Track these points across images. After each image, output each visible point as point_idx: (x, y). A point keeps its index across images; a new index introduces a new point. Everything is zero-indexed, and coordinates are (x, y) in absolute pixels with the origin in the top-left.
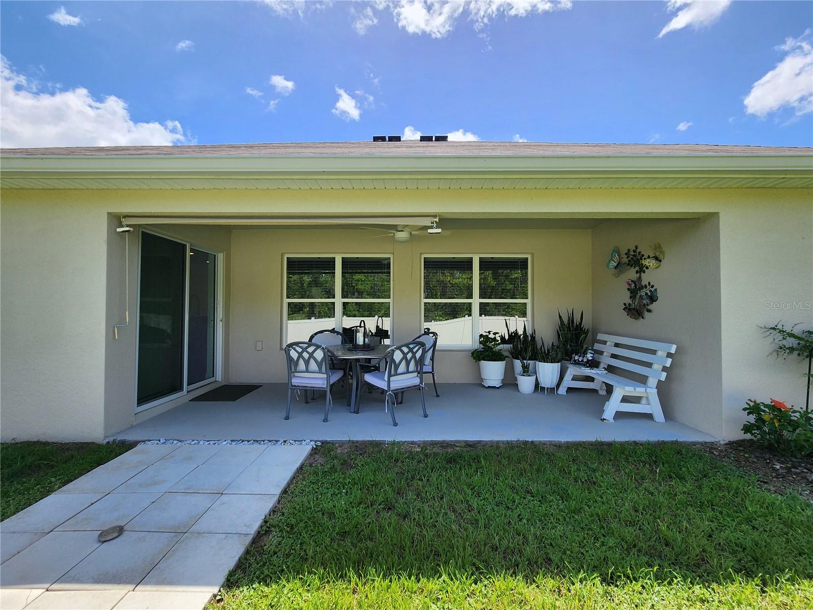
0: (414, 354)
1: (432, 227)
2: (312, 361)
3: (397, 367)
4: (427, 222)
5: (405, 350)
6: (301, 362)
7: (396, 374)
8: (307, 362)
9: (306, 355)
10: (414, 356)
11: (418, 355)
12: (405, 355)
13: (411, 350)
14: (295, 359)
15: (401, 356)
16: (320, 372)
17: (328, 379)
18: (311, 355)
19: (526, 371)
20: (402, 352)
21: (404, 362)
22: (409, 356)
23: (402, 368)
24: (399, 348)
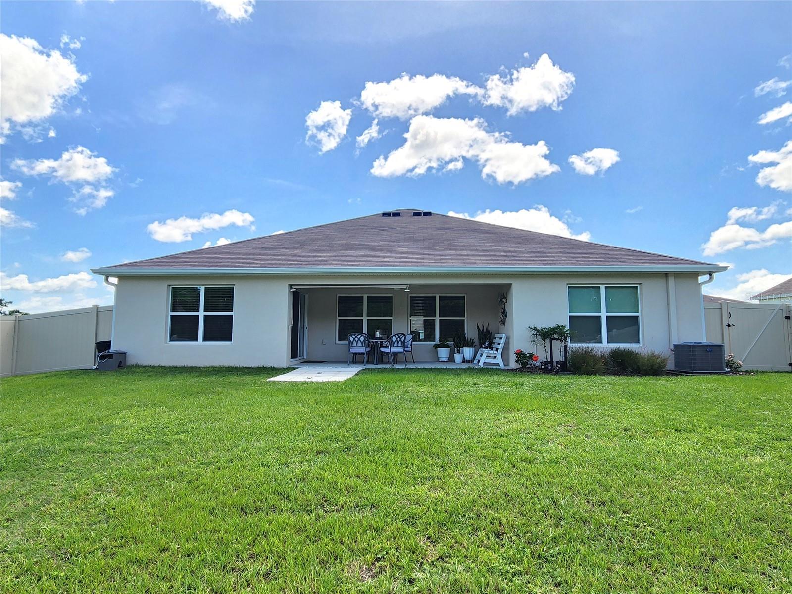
0: (401, 339)
1: (406, 289)
2: (359, 341)
3: (393, 344)
4: (404, 287)
5: (397, 336)
6: (355, 342)
7: (393, 346)
8: (357, 342)
9: (357, 339)
10: (401, 340)
11: (403, 339)
12: (397, 338)
13: (399, 337)
14: (352, 341)
15: (395, 339)
16: (362, 346)
17: (366, 350)
18: (359, 339)
19: (459, 352)
20: (396, 337)
21: (396, 342)
22: (399, 339)
23: (396, 344)
24: (394, 335)
